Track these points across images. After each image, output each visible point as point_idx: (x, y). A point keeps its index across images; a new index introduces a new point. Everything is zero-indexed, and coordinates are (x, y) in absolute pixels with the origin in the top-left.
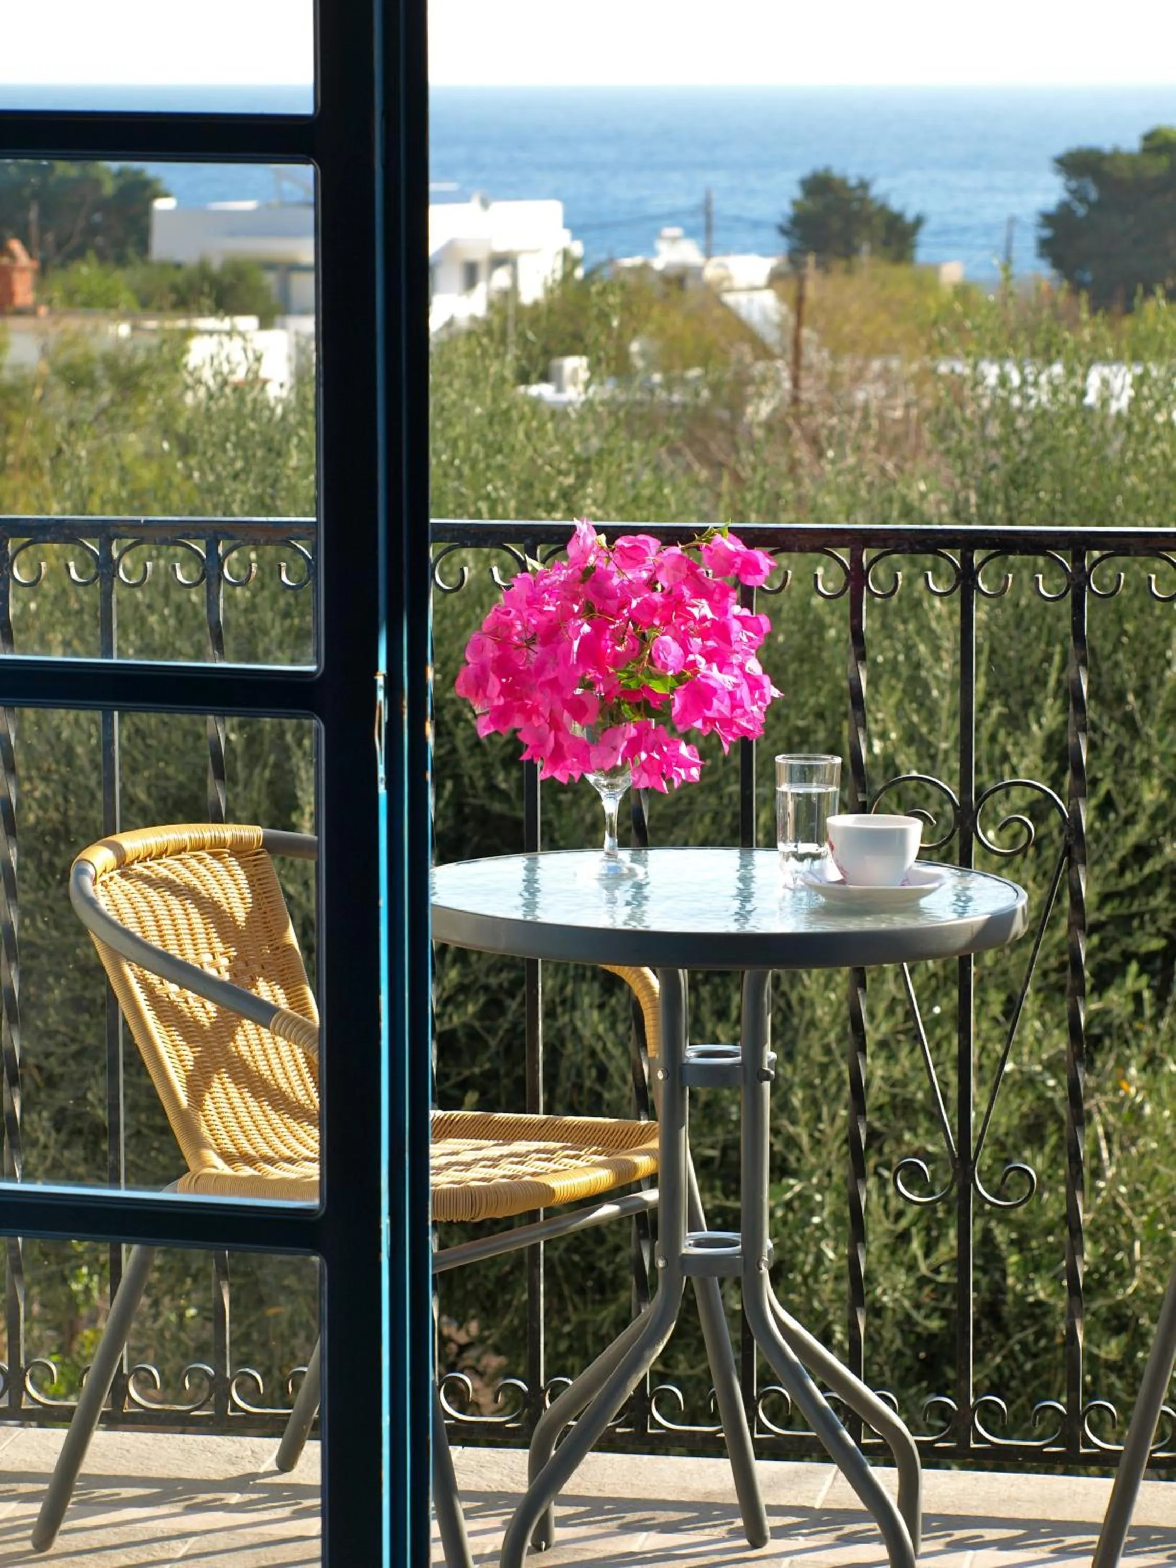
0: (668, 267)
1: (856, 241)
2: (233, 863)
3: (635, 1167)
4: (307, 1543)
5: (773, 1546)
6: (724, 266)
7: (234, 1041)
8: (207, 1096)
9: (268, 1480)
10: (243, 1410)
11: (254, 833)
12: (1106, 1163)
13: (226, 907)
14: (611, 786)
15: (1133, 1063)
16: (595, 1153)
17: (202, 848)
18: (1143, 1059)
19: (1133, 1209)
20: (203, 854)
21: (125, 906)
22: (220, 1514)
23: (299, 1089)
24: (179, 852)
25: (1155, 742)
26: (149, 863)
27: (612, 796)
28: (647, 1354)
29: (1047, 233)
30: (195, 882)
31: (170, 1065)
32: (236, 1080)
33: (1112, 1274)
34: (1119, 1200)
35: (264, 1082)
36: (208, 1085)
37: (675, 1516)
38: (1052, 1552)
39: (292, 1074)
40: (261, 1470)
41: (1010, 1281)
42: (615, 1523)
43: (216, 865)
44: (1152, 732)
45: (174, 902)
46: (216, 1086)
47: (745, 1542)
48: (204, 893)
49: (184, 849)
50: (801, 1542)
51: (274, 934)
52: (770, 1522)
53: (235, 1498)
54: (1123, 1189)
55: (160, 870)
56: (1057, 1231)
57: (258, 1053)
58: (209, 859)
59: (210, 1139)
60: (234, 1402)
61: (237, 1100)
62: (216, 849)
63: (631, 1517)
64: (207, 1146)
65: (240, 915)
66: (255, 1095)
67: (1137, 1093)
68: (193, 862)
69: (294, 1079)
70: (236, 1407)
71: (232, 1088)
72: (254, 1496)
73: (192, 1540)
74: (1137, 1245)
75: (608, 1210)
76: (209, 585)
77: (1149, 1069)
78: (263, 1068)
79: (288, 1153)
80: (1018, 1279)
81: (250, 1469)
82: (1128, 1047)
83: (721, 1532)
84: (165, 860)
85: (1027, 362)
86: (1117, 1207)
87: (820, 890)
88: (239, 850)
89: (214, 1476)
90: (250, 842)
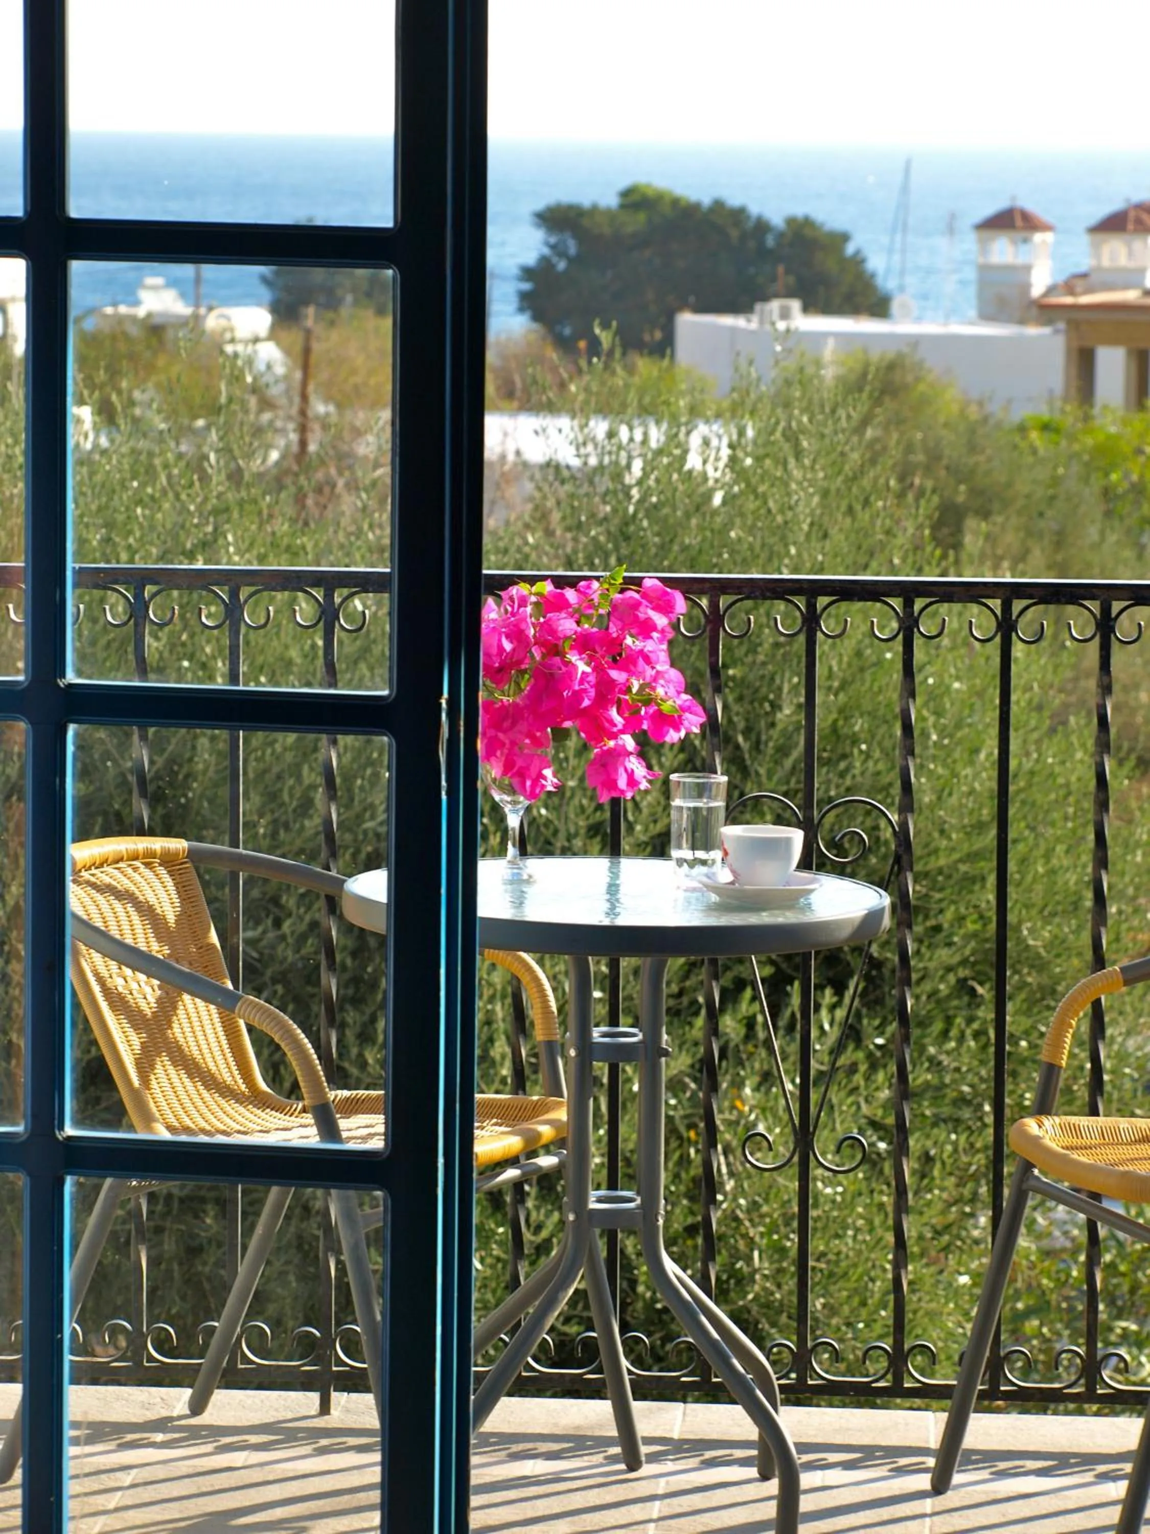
0: (149, 315)
1: (339, 292)
2: (162, 871)
3: (539, 1135)
4: (236, 1473)
5: (647, 1469)
6: (228, 318)
7: (171, 1028)
8: (152, 1077)
9: (183, 1422)
10: (158, 1361)
11: (178, 845)
12: (726, 1177)
13: (159, 911)
14: (515, 803)
15: (748, 1082)
16: (496, 1124)
17: (136, 858)
18: (756, 1079)
19: (751, 1220)
20: (137, 863)
21: (92, 909)
22: (150, 1450)
23: (224, 1071)
24: (117, 862)
25: (764, 779)
26: (93, 871)
27: (516, 811)
28: (560, 1295)
29: (526, 286)
30: (133, 888)
31: (122, 1048)
32: (174, 1064)
33: (732, 1281)
34: (738, 1212)
35: (196, 1065)
36: (152, 1067)
37: (555, 1447)
38: (891, 1470)
39: (219, 1058)
40: (175, 1414)
41: (641, 1289)
42: (504, 1453)
43: (147, 872)
44: (762, 771)
45: (117, 905)
46: (159, 1069)
47: (623, 1467)
48: (141, 898)
49: (121, 859)
50: (669, 1466)
51: (200, 936)
52: (644, 1450)
53: (159, 1437)
54: (742, 1201)
55: (106, 876)
56: (680, 1241)
57: (191, 1040)
58: (142, 868)
59: (157, 1115)
60: (149, 1354)
61: (175, 1079)
62: (148, 859)
63: (516, 1448)
64: (156, 1120)
65: (171, 918)
66: (191, 1076)
67: (751, 1111)
68: (130, 871)
69: (221, 1062)
70: (151, 1359)
71: (171, 1070)
72: (176, 1435)
73: (134, 1472)
74: (756, 1254)
75: (512, 1173)
76: (136, 625)
77: (763, 1089)
78: (196, 1053)
79: (222, 1127)
80: (648, 1288)
81: (165, 1413)
82: (744, 1068)
83: (598, 1458)
84: (105, 868)
85: (636, 422)
86: (736, 1219)
87: (716, 889)
88: (168, 861)
89: (134, 1420)
90: (176, 854)
